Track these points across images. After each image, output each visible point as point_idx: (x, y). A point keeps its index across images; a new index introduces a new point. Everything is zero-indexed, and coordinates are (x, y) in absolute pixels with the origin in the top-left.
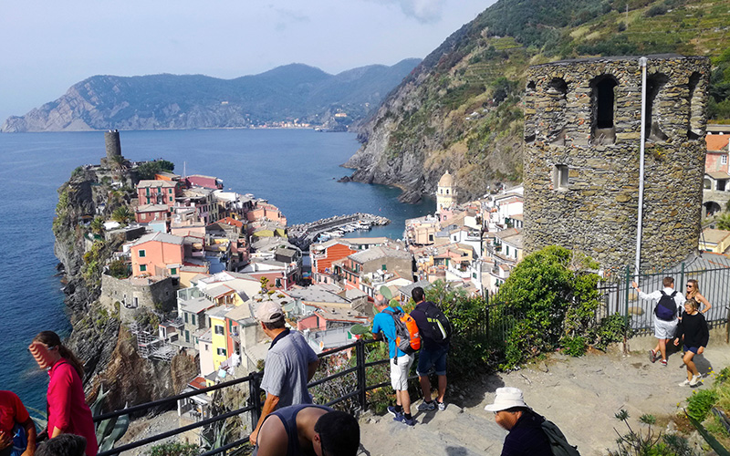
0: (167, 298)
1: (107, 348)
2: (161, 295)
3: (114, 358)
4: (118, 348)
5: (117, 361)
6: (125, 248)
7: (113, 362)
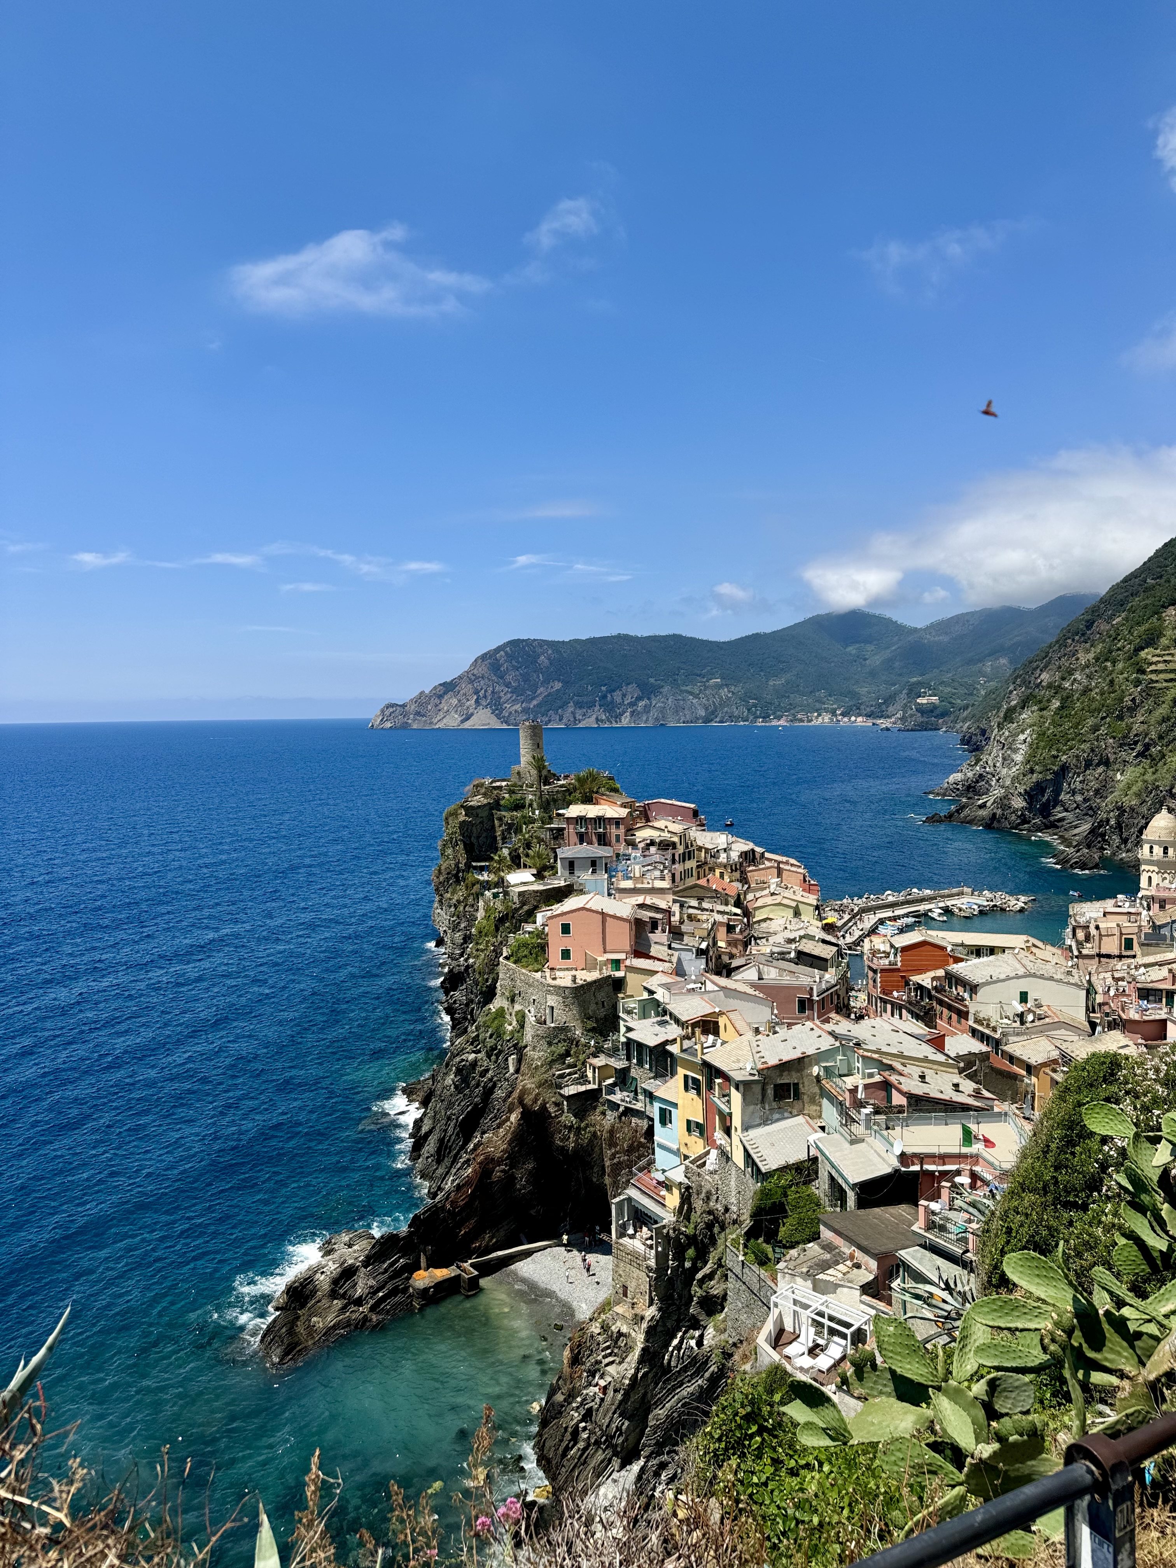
0: (602, 1013)
1: (499, 1093)
2: (593, 1007)
3: (511, 1111)
4: (515, 1094)
5: (514, 1117)
6: (540, 918)
7: (508, 1119)
